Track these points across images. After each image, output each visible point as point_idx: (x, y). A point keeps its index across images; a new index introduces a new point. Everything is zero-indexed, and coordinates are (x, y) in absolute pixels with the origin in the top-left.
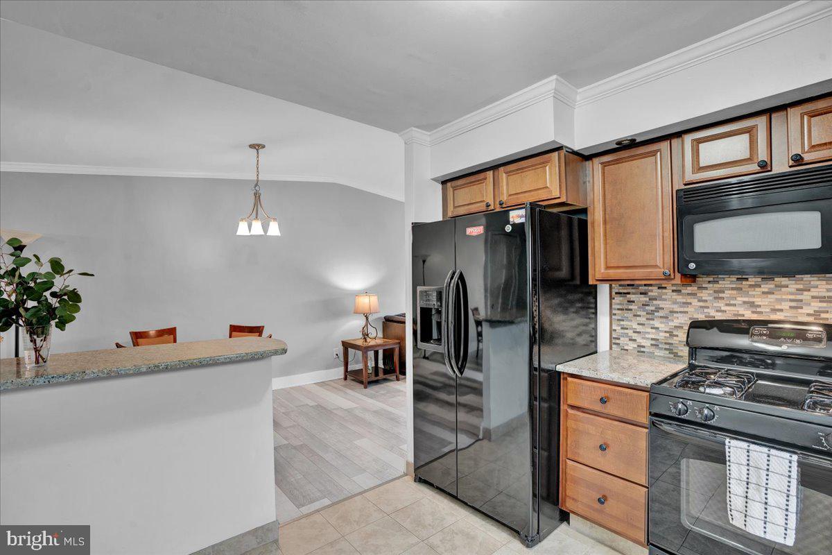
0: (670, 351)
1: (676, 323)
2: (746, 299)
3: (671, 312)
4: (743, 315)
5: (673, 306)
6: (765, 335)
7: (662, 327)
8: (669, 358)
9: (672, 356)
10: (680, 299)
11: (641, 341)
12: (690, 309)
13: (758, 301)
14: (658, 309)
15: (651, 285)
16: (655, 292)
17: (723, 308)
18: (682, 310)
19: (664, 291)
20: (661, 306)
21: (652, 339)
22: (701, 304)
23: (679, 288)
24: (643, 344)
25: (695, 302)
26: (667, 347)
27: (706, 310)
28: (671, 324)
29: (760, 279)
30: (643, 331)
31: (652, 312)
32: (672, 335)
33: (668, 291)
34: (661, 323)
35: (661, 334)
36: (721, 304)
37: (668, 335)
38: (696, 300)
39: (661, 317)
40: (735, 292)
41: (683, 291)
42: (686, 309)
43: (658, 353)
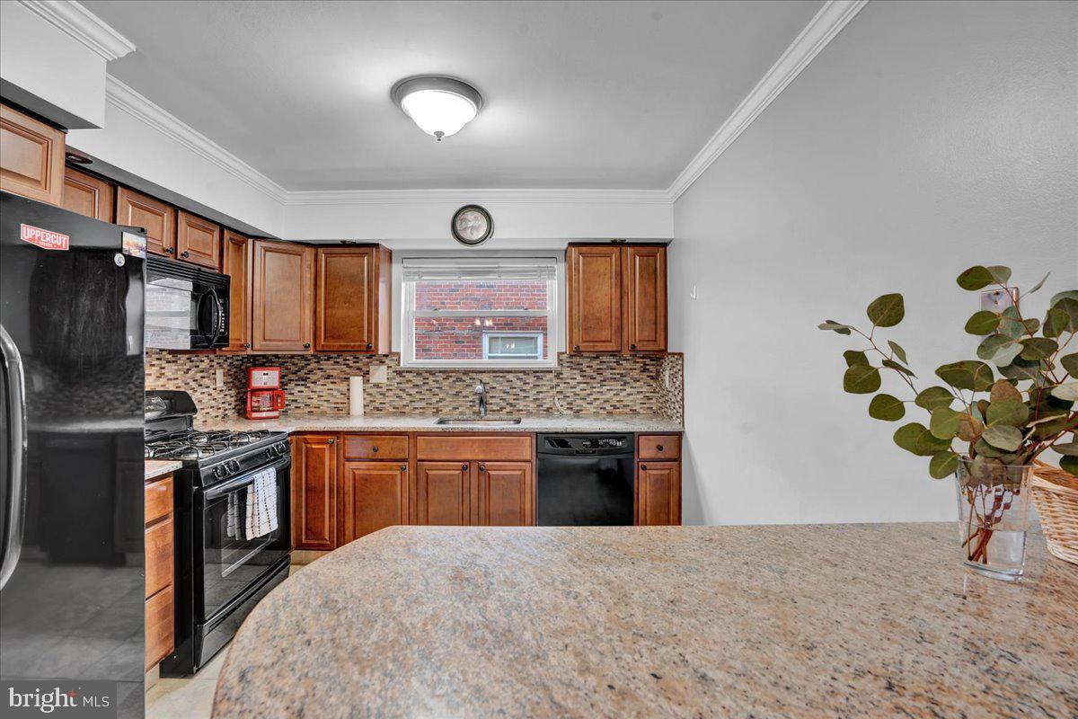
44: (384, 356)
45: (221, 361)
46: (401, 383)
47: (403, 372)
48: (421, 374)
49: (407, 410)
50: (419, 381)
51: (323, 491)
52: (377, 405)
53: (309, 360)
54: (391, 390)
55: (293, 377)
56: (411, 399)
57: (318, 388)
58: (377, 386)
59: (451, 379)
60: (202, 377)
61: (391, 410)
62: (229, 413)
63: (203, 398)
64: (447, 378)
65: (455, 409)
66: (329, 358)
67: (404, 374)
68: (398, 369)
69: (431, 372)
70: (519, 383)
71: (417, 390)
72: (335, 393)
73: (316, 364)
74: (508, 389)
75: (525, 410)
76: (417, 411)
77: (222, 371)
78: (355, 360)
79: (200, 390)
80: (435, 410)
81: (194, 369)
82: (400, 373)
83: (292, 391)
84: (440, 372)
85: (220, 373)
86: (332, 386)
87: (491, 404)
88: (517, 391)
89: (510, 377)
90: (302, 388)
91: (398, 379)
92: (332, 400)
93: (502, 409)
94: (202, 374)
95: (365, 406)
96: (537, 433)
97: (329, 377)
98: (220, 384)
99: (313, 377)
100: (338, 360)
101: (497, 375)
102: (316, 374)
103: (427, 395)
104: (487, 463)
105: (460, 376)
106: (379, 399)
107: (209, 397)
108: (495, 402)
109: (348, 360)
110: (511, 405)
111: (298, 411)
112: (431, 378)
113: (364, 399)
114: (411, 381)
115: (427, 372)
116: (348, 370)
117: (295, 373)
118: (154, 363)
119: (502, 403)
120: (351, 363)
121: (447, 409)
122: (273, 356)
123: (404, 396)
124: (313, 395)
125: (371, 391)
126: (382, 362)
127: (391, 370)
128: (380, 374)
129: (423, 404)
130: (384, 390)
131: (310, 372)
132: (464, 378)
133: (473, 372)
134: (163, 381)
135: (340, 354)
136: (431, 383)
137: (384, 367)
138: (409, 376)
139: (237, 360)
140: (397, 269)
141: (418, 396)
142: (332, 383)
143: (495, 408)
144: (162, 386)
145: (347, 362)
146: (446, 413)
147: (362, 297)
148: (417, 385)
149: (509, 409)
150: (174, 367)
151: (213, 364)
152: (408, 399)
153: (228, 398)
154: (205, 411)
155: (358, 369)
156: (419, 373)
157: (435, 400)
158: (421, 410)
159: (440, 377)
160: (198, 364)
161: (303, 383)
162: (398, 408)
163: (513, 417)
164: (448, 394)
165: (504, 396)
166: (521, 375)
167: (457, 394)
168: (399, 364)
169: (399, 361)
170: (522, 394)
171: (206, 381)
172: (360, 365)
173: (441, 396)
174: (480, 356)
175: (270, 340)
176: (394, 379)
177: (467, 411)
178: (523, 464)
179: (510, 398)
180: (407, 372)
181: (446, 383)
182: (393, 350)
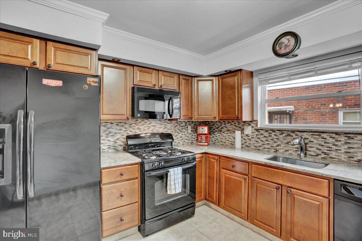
0: (115, 149)
1: (117, 137)
2: (138, 127)
3: (115, 133)
4: (137, 132)
5: (116, 131)
6: (148, 138)
7: (112, 140)
8: (115, 152)
9: (116, 151)
10: (118, 128)
11: (103, 147)
12: (122, 132)
13: (141, 127)
14: (110, 132)
15: (108, 122)
16: (109, 125)
17: (132, 130)
18: (119, 132)
19: (113, 125)
20: (111, 131)
21: (108, 146)
22: (125, 129)
23: (118, 124)
24: (104, 148)
25: (124, 129)
26: (114, 148)
27: (127, 132)
28: (115, 138)
29: (141, 120)
30: (104, 142)
31: (108, 134)
32: (115, 142)
33: (114, 125)
34: (111, 138)
35: (111, 143)
36: (131, 129)
37: (114, 143)
38: (124, 128)
39: (111, 136)
40: (135, 125)
41: (119, 125)
42: (120, 132)
43: (110, 151)
44: (250, 122)
45: (190, 123)
46: (258, 135)
47: (259, 129)
48: (268, 131)
49: (261, 148)
50: (266, 134)
51: (214, 179)
52: (247, 144)
53: (222, 123)
54: (253, 138)
55: (216, 130)
56: (263, 143)
57: (225, 135)
58: (247, 135)
59: (284, 135)
60: (182, 129)
61: (253, 147)
62: (194, 142)
63: (183, 136)
64: (282, 134)
65: (286, 151)
66: (229, 123)
67: (259, 131)
68: (256, 128)
69: (273, 131)
70: (331, 140)
71: (266, 139)
72: (231, 137)
73: (224, 125)
74: (323, 143)
75: (337, 159)
76: (266, 150)
77: (190, 127)
78: (238, 123)
79: (181, 133)
80: (275, 150)
81: (179, 126)
82: (257, 130)
83: (217, 135)
84: (278, 130)
85: (189, 127)
86: (229, 134)
87: (310, 151)
88: (331, 145)
89: (324, 135)
90: (219, 134)
91: (257, 133)
92: (230, 140)
93: (318, 155)
94: (182, 128)
95: (242, 144)
96: (335, 179)
97: (229, 130)
98: (190, 131)
99: (223, 130)
100: (232, 123)
101: (314, 133)
102: (224, 129)
103: (271, 142)
104: (292, 189)
105: (290, 133)
106: (248, 142)
107: (185, 136)
108: (312, 150)
109: (236, 123)
110: (325, 153)
111: (218, 143)
112: (273, 133)
113: (242, 141)
114: (263, 134)
115: (271, 130)
116: (236, 128)
117: (217, 128)
118: (162, 123)
119: (320, 152)
120: (237, 125)
121: (282, 151)
122: (211, 121)
123: (259, 141)
124: (223, 138)
125: (245, 138)
126: (250, 125)
127: (253, 129)
128: (248, 130)
129: (269, 146)
130: (250, 137)
131: (222, 128)
132: (292, 134)
133: (298, 131)
134: (166, 130)
135: (232, 120)
136: (273, 136)
137: (250, 127)
138: (262, 132)
139: (198, 123)
140: (255, 80)
141: (266, 142)
142: (230, 133)
143: (313, 154)
144: (166, 131)
145: (235, 124)
146: (281, 153)
147: (235, 95)
148: (266, 137)
149: (323, 156)
150: (170, 125)
151: (186, 124)
152: (261, 143)
153: (194, 136)
154: (184, 140)
155: (240, 127)
156: (267, 131)
157: (275, 145)
158: (268, 149)
159: (278, 133)
160: (180, 124)
161: (220, 132)
162: (256, 147)
163: (325, 162)
164: (282, 142)
165: (320, 147)
166: (334, 135)
167: (288, 143)
168: (257, 126)
169: (257, 124)
170: (334, 147)
171: (184, 130)
172: (240, 126)
173: (279, 143)
174: (337, 122)
175: (201, 115)
176: (255, 133)
177: (294, 153)
178: (321, 198)
179: (325, 149)
180: (261, 130)
181: (282, 136)
182: (255, 119)
